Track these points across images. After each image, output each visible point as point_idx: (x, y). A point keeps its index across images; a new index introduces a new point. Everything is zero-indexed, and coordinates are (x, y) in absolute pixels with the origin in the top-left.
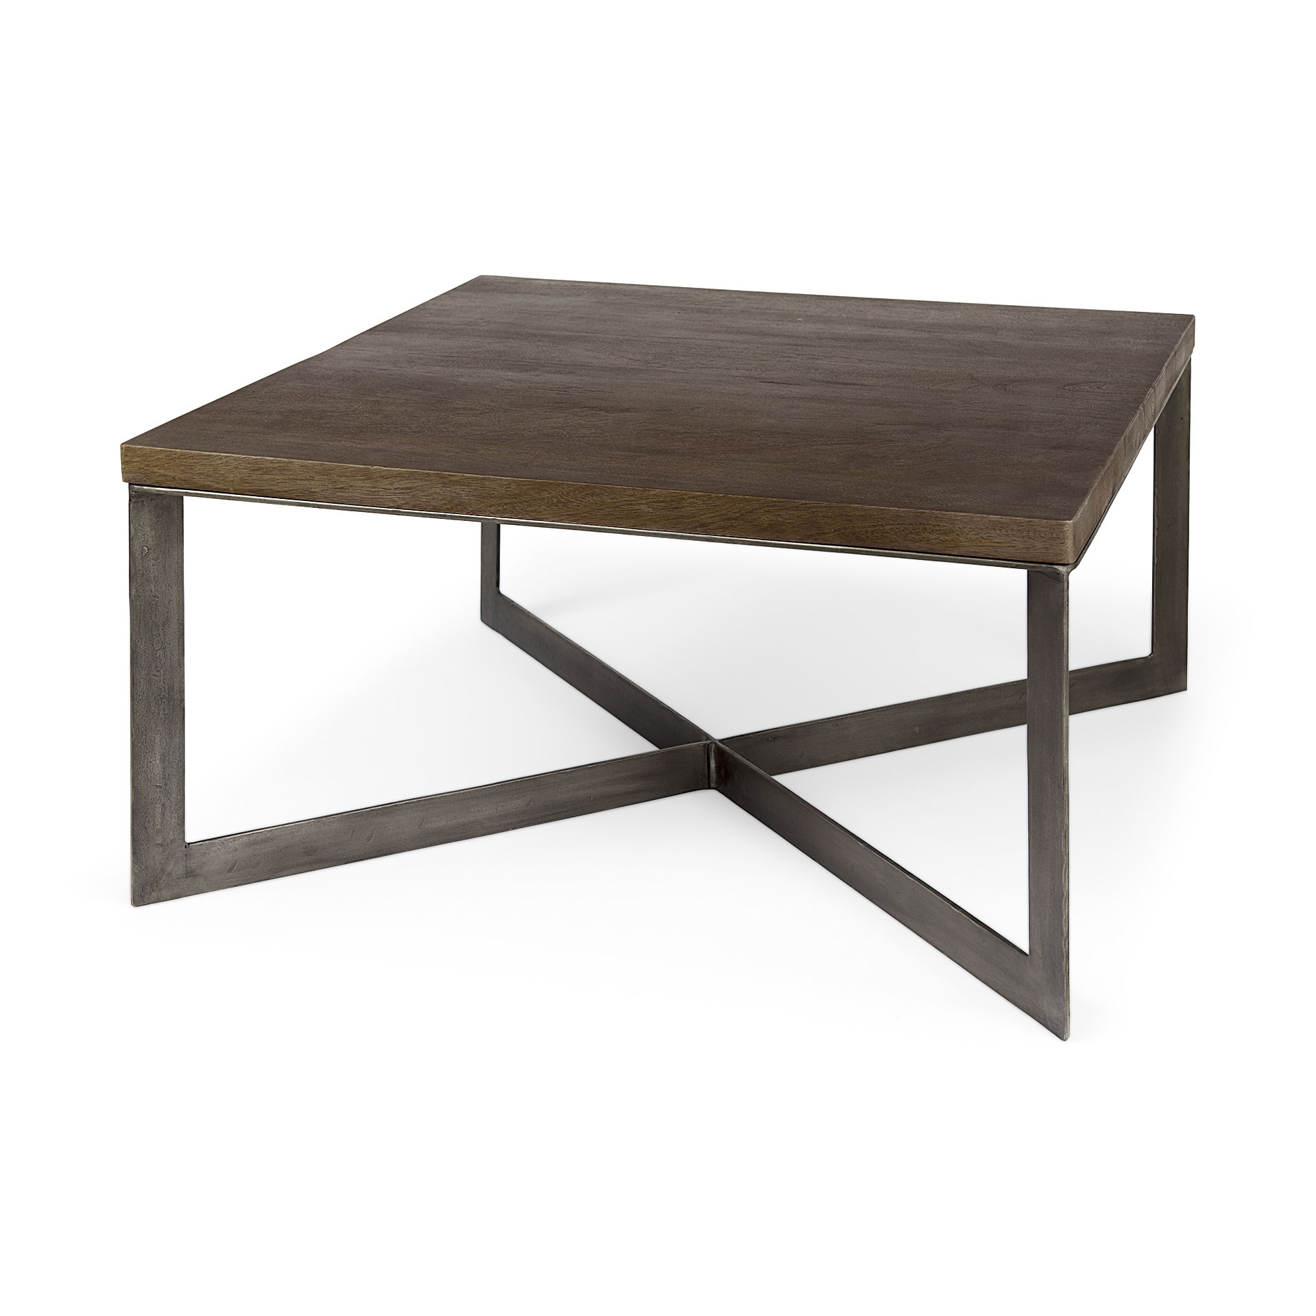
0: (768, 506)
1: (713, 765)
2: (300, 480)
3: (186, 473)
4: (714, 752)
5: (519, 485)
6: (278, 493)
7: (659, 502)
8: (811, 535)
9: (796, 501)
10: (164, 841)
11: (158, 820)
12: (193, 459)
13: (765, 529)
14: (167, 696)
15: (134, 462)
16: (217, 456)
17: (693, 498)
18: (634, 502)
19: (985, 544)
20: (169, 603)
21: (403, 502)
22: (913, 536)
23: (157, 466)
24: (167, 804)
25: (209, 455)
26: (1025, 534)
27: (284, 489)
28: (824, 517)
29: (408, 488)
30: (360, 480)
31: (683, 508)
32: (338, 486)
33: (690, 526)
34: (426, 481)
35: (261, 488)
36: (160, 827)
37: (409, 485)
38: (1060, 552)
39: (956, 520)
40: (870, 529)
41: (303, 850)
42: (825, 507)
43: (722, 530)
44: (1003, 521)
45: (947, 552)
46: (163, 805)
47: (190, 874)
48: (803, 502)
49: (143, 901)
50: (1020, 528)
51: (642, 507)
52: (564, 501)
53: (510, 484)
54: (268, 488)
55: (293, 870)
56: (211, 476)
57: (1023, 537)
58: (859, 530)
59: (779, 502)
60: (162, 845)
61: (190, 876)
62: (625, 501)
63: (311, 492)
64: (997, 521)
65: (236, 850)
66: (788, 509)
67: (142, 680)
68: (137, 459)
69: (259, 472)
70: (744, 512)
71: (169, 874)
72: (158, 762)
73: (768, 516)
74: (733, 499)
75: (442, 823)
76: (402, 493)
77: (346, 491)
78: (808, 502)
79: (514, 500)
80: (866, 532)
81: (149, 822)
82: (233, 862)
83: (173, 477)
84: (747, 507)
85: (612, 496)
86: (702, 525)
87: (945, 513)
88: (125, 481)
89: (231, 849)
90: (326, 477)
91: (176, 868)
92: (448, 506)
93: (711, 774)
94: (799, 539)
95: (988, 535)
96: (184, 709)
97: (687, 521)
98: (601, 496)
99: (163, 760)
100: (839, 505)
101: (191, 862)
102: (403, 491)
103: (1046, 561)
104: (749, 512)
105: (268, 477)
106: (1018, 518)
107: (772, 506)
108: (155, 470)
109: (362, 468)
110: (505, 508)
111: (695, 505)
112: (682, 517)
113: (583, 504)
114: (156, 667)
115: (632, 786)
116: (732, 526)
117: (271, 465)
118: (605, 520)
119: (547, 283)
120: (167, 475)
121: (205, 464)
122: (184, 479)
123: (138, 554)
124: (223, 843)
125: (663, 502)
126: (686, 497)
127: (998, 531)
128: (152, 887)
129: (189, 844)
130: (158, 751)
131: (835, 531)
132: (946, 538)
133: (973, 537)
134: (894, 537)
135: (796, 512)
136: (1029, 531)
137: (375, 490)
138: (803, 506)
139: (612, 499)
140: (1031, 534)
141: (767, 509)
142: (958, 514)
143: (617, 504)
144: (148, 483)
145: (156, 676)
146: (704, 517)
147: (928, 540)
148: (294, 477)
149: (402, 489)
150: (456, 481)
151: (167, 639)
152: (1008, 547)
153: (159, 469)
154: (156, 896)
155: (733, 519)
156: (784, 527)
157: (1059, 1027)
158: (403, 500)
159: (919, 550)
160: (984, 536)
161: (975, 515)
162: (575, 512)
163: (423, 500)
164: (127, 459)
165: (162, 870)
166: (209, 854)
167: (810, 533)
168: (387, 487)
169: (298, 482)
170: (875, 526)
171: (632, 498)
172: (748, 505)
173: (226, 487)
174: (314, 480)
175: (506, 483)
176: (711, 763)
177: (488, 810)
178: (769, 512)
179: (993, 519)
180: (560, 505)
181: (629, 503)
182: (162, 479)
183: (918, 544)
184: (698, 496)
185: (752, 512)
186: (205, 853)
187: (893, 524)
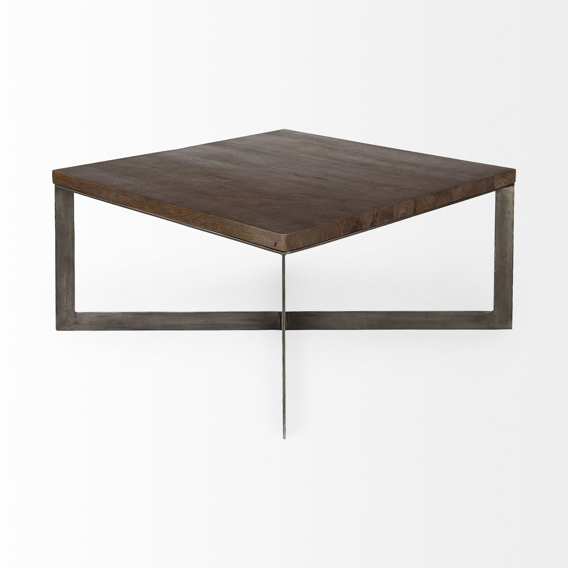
5: (141, 198)
7: (176, 210)
9: (210, 215)
11: (65, 302)
14: (68, 259)
19: (260, 240)
20: (68, 227)
22: (241, 233)
24: (68, 297)
28: (217, 222)
31: (182, 213)
36: (65, 305)
39: (253, 229)
41: (118, 323)
44: (265, 231)
46: (67, 297)
47: (76, 323)
49: (59, 329)
50: (269, 235)
58: (227, 229)
60: (66, 311)
64: (263, 231)
65: (93, 318)
66: (208, 218)
67: (59, 253)
71: (69, 322)
75: (170, 322)
76: (114, 197)
80: (229, 230)
81: (61, 302)
82: (91, 322)
87: (249, 226)
88: (53, 183)
89: (91, 318)
91: (71, 320)
92: (125, 203)
93: (282, 324)
99: (66, 282)
100: (222, 218)
101: (77, 319)
106: (269, 231)
111: (185, 212)
114: (64, 249)
115: (248, 323)
123: (57, 209)
124: (88, 314)
127: (263, 235)
128: (63, 325)
129: (76, 313)
130: (65, 278)
131: (220, 228)
132: (250, 235)
133: (257, 237)
134: (236, 233)
135: (210, 219)
137: (108, 194)
138: (212, 217)
139: (164, 207)
142: (253, 227)
145: (64, 252)
146: (187, 217)
147: (245, 236)
149: (114, 195)
151: (68, 240)
154: (64, 328)
155: (194, 219)
156: (208, 224)
160: (260, 237)
161: (257, 228)
164: (54, 177)
165: (66, 320)
167: (214, 228)
168: (111, 194)
170: (231, 228)
171: (169, 207)
173: (74, 188)
176: (282, 320)
178: (203, 218)
182: (61, 183)
186: (82, 317)
187: (236, 228)
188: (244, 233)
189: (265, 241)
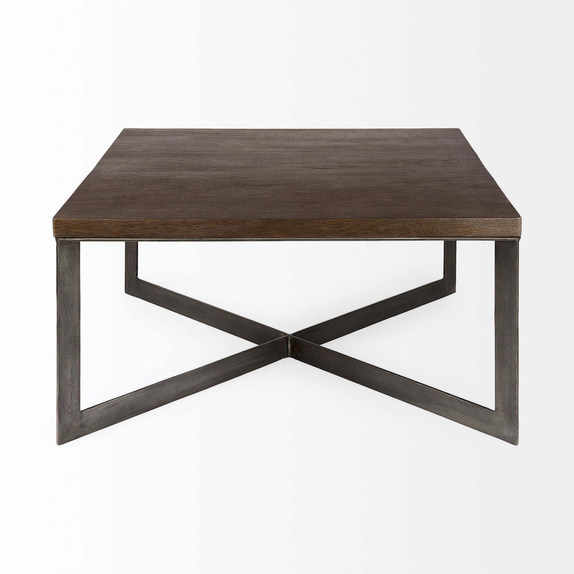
0: (383, 222)
1: (289, 346)
2: (150, 229)
3: (89, 230)
4: (290, 340)
5: (263, 222)
6: (138, 236)
7: (331, 225)
8: (403, 234)
9: (396, 219)
10: (72, 411)
11: (69, 401)
12: (93, 223)
13: (382, 233)
14: (73, 340)
15: (60, 227)
16: (106, 220)
17: (348, 221)
18: (319, 226)
19: (483, 231)
21: (203, 235)
22: (451, 230)
23: (73, 228)
24: (73, 393)
25: (102, 221)
26: (501, 225)
27: (142, 234)
28: (409, 225)
29: (206, 228)
30: (182, 226)
31: (343, 226)
32: (170, 230)
33: (346, 235)
34: (216, 224)
35: (129, 234)
36: (70, 405)
37: (207, 227)
38: (516, 232)
39: (471, 221)
40: (431, 229)
41: (129, 408)
42: (410, 221)
43: (361, 235)
44: (491, 220)
45: (466, 236)
46: (71, 394)
48: (400, 219)
49: (63, 442)
50: (499, 223)
51: (323, 228)
52: (285, 228)
53: (258, 222)
54: (133, 234)
55: (125, 418)
56: (102, 231)
57: (500, 227)
58: (426, 229)
59: (388, 220)
60: (71, 414)
61: (83, 427)
62: (315, 225)
63: (156, 234)
64: (489, 220)
66: (393, 223)
67: (63, 333)
68: (62, 225)
69: (128, 227)
70: (372, 226)
71: (74, 427)
72: (69, 373)
73: (384, 227)
74: (367, 220)
75: (185, 387)
76: (203, 231)
77: (174, 232)
78: (402, 219)
79: (260, 230)
80: (429, 230)
81: (65, 403)
82: (100, 417)
83: (82, 233)
84: (374, 224)
85: (308, 224)
86: (352, 234)
87: (465, 219)
88: (54, 236)
89: (100, 411)
90: (164, 226)
91: (77, 424)
93: (289, 350)
94: (398, 236)
95: (484, 227)
96: (80, 346)
97: (345, 232)
98: (303, 224)
99: (71, 372)
100: (417, 219)
101: (83, 420)
102: (204, 230)
103: (511, 236)
104: (374, 226)
105: (133, 228)
106: (498, 218)
107: (385, 222)
108: (72, 230)
109: (182, 221)
110: (256, 233)
111: (349, 225)
112: (343, 231)
113: (294, 228)
114: (69, 326)
115: (259, 360)
116: (366, 233)
117: (135, 223)
118: (305, 235)
119: (161, 130)
120: (79, 232)
121: (100, 225)
122: (88, 233)
123: (61, 272)
124: (96, 409)
125: (333, 224)
126: (344, 221)
127: (489, 225)
128: (67, 434)
129: (82, 411)
130: (69, 367)
131: (414, 231)
132: (466, 230)
133: (478, 229)
135: (396, 224)
136: (503, 224)
137: (189, 230)
138: (400, 221)
139: (309, 225)
140: (504, 225)
141: (383, 224)
142: (471, 219)
143: (311, 227)
144: (68, 237)
145: (68, 331)
146: (353, 230)
147: (457, 232)
148: (147, 228)
149: (204, 229)
150: (231, 223)
151: (73, 312)
152: (494, 231)
153: (74, 230)
154: (68, 439)
155: (367, 230)
156: (391, 231)
157: (513, 440)
158: (203, 234)
159: (453, 236)
160: (483, 228)
161: (478, 219)
162: (290, 233)
163: (214, 233)
164: (57, 226)
165: (71, 425)
166: (90, 415)
167: (403, 233)
168: (196, 229)
169: (149, 230)
170: (433, 227)
171: (318, 224)
172: (374, 223)
173: (110, 236)
174: (157, 228)
175: (256, 222)
176: (289, 345)
177: (203, 379)
178: (383, 225)
179: (487, 220)
180: (283, 230)
181: (317, 226)
183: (453, 234)
184: (350, 220)
185: (376, 226)
187: (441, 226)
188: (456, 229)
189: (491, 231)
